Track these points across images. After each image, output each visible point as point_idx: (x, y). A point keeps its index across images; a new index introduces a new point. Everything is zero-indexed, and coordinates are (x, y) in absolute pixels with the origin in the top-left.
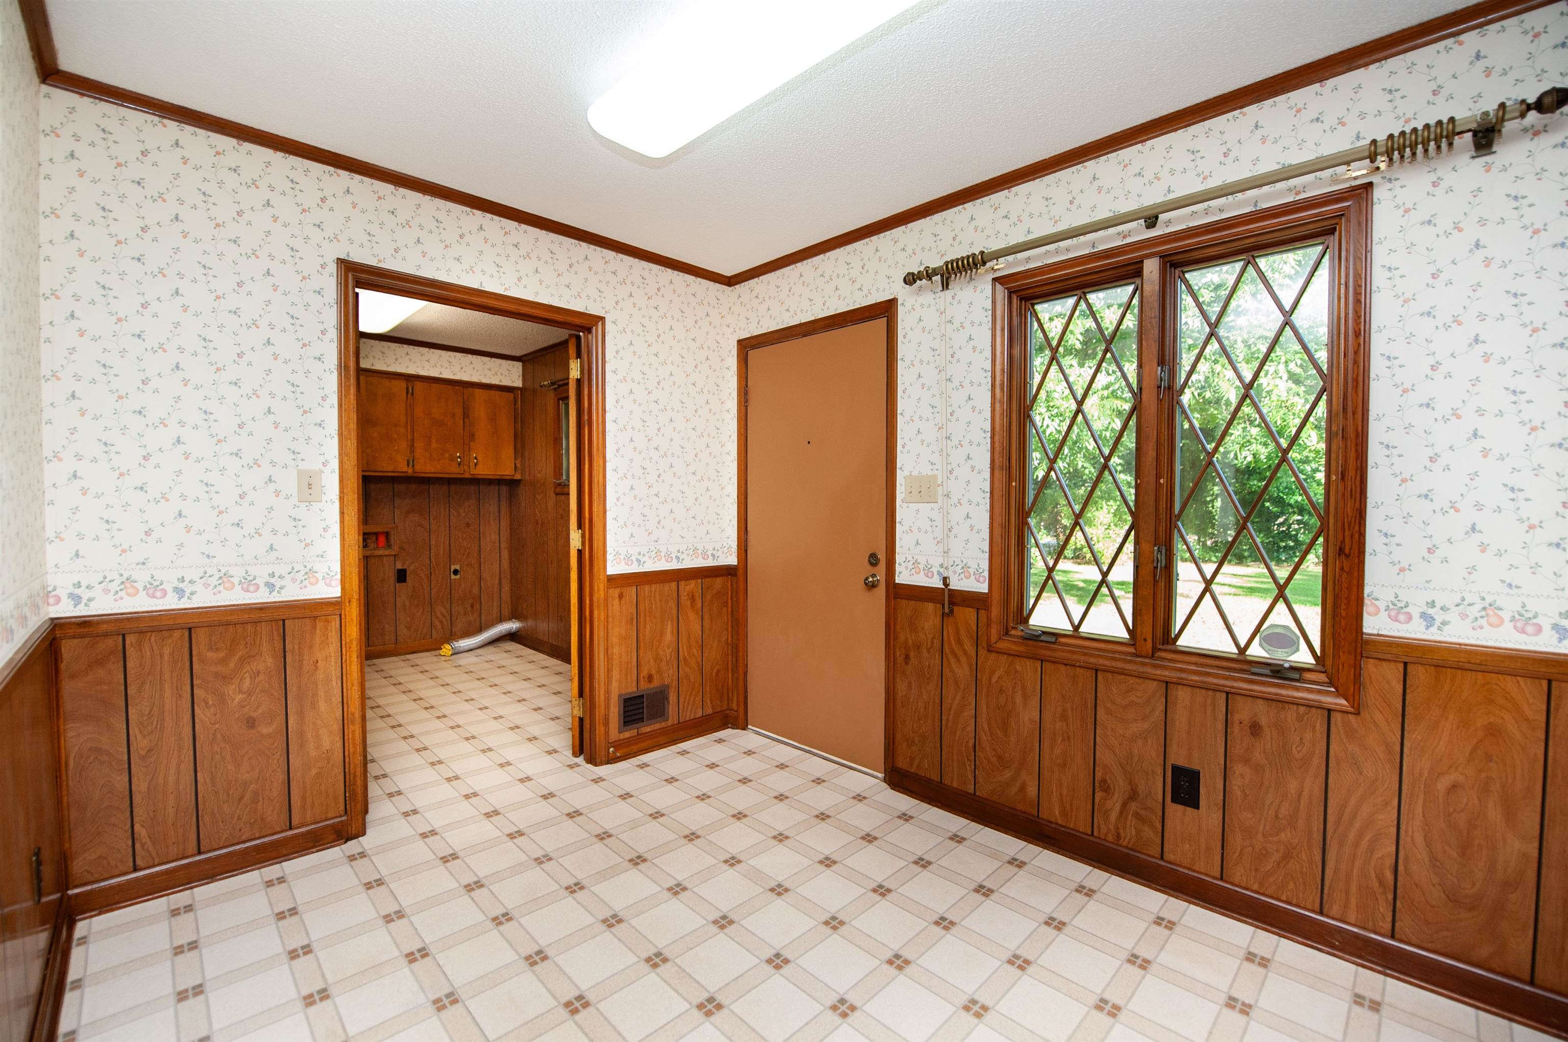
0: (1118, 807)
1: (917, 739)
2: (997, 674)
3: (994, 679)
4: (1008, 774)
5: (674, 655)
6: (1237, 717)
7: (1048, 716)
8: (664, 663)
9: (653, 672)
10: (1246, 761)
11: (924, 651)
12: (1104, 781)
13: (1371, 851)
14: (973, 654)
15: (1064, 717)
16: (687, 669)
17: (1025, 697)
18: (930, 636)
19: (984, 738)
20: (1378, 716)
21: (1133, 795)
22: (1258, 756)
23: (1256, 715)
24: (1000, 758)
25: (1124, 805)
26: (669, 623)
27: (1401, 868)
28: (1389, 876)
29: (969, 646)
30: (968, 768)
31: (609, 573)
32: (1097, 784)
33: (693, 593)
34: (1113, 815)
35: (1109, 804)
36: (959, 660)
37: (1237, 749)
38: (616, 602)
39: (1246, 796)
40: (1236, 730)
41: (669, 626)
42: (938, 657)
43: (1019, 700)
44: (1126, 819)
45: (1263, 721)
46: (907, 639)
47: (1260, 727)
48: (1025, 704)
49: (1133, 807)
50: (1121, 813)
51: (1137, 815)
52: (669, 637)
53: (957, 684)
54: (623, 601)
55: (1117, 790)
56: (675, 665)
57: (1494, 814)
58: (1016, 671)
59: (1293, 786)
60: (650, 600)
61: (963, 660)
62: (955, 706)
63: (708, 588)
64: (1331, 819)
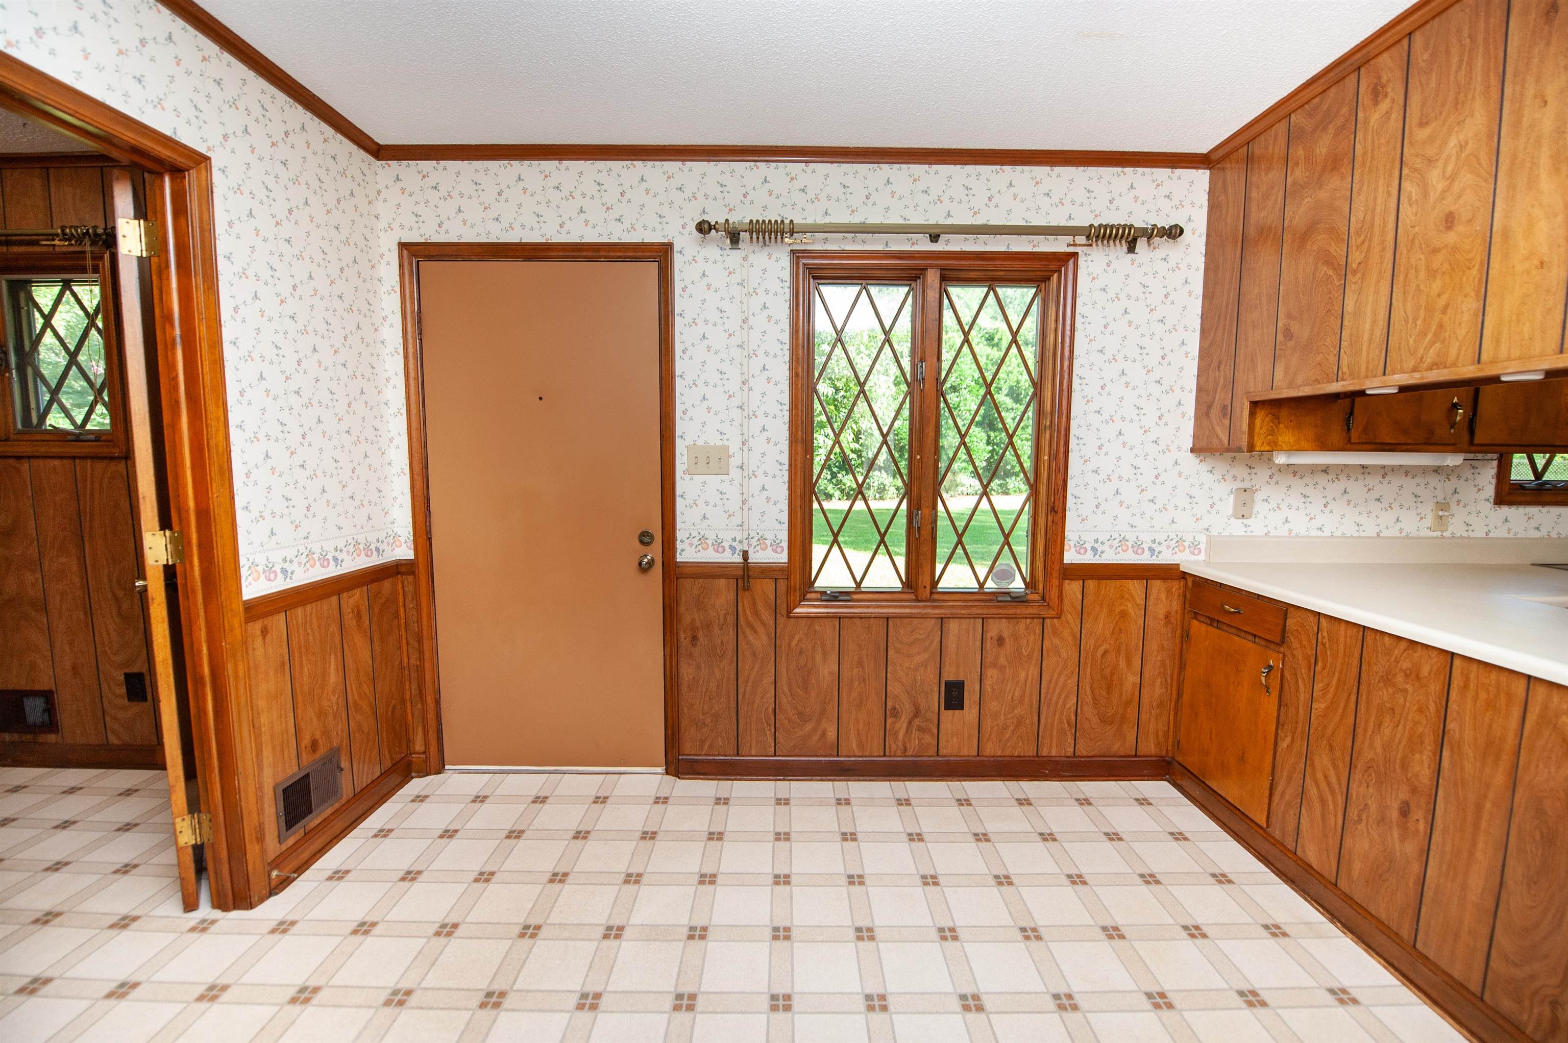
0: (905, 726)
1: (708, 721)
2: (797, 638)
3: (794, 643)
4: (809, 727)
5: (342, 702)
6: (989, 635)
7: (845, 666)
8: (330, 718)
9: (318, 735)
10: (994, 665)
11: (716, 630)
12: (894, 708)
13: (1064, 705)
14: (772, 623)
15: (860, 664)
16: (359, 717)
17: (825, 654)
18: (722, 613)
19: (784, 700)
20: (1069, 617)
21: (917, 713)
22: (1002, 660)
23: (1001, 631)
24: (800, 714)
25: (910, 723)
26: (333, 657)
27: (1079, 711)
28: (1073, 718)
29: (767, 616)
30: (768, 732)
31: (246, 597)
32: (888, 713)
33: (358, 606)
34: (901, 735)
35: (898, 725)
36: (756, 632)
37: (989, 659)
38: (259, 642)
39: (994, 690)
40: (988, 644)
41: (333, 662)
42: (732, 633)
43: (818, 657)
44: (911, 733)
45: (1005, 634)
46: (693, 620)
47: (1004, 639)
48: (825, 659)
49: (917, 722)
50: (907, 730)
51: (920, 728)
52: (333, 677)
53: (754, 654)
54: (269, 637)
55: (904, 712)
56: (344, 716)
57: (1122, 664)
58: (815, 631)
59: (1022, 675)
60: (305, 630)
61: (761, 630)
62: (752, 678)
63: (376, 596)
64: (1043, 691)
